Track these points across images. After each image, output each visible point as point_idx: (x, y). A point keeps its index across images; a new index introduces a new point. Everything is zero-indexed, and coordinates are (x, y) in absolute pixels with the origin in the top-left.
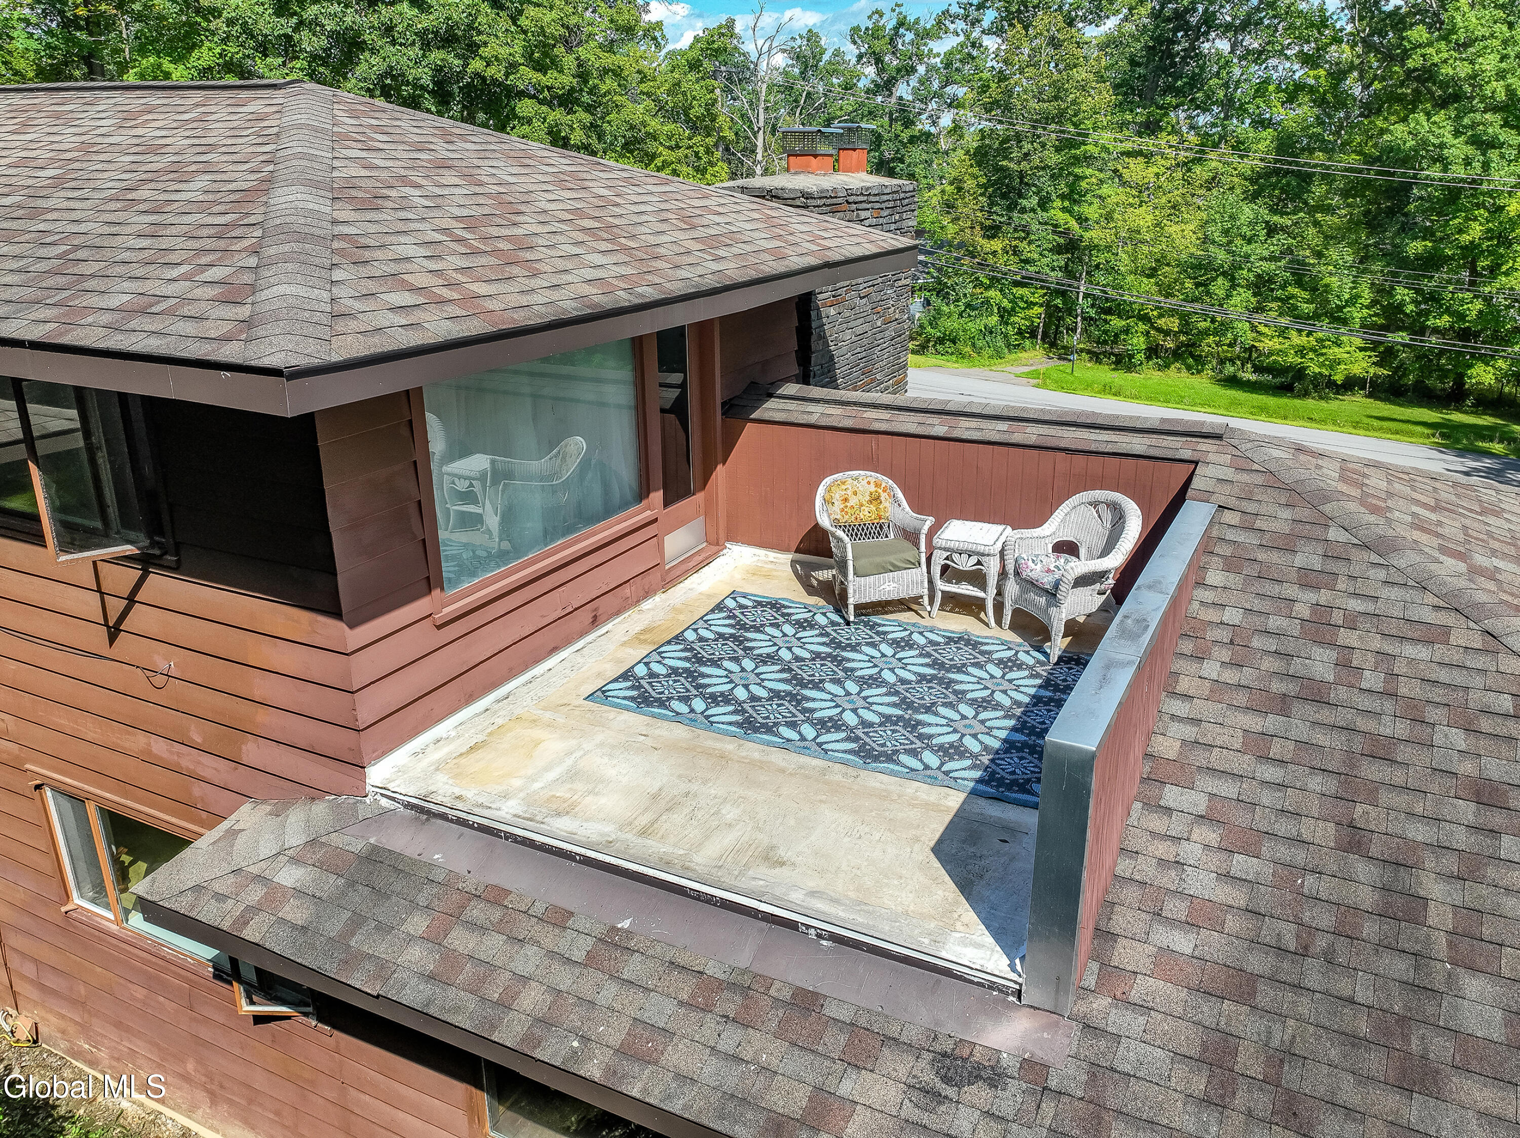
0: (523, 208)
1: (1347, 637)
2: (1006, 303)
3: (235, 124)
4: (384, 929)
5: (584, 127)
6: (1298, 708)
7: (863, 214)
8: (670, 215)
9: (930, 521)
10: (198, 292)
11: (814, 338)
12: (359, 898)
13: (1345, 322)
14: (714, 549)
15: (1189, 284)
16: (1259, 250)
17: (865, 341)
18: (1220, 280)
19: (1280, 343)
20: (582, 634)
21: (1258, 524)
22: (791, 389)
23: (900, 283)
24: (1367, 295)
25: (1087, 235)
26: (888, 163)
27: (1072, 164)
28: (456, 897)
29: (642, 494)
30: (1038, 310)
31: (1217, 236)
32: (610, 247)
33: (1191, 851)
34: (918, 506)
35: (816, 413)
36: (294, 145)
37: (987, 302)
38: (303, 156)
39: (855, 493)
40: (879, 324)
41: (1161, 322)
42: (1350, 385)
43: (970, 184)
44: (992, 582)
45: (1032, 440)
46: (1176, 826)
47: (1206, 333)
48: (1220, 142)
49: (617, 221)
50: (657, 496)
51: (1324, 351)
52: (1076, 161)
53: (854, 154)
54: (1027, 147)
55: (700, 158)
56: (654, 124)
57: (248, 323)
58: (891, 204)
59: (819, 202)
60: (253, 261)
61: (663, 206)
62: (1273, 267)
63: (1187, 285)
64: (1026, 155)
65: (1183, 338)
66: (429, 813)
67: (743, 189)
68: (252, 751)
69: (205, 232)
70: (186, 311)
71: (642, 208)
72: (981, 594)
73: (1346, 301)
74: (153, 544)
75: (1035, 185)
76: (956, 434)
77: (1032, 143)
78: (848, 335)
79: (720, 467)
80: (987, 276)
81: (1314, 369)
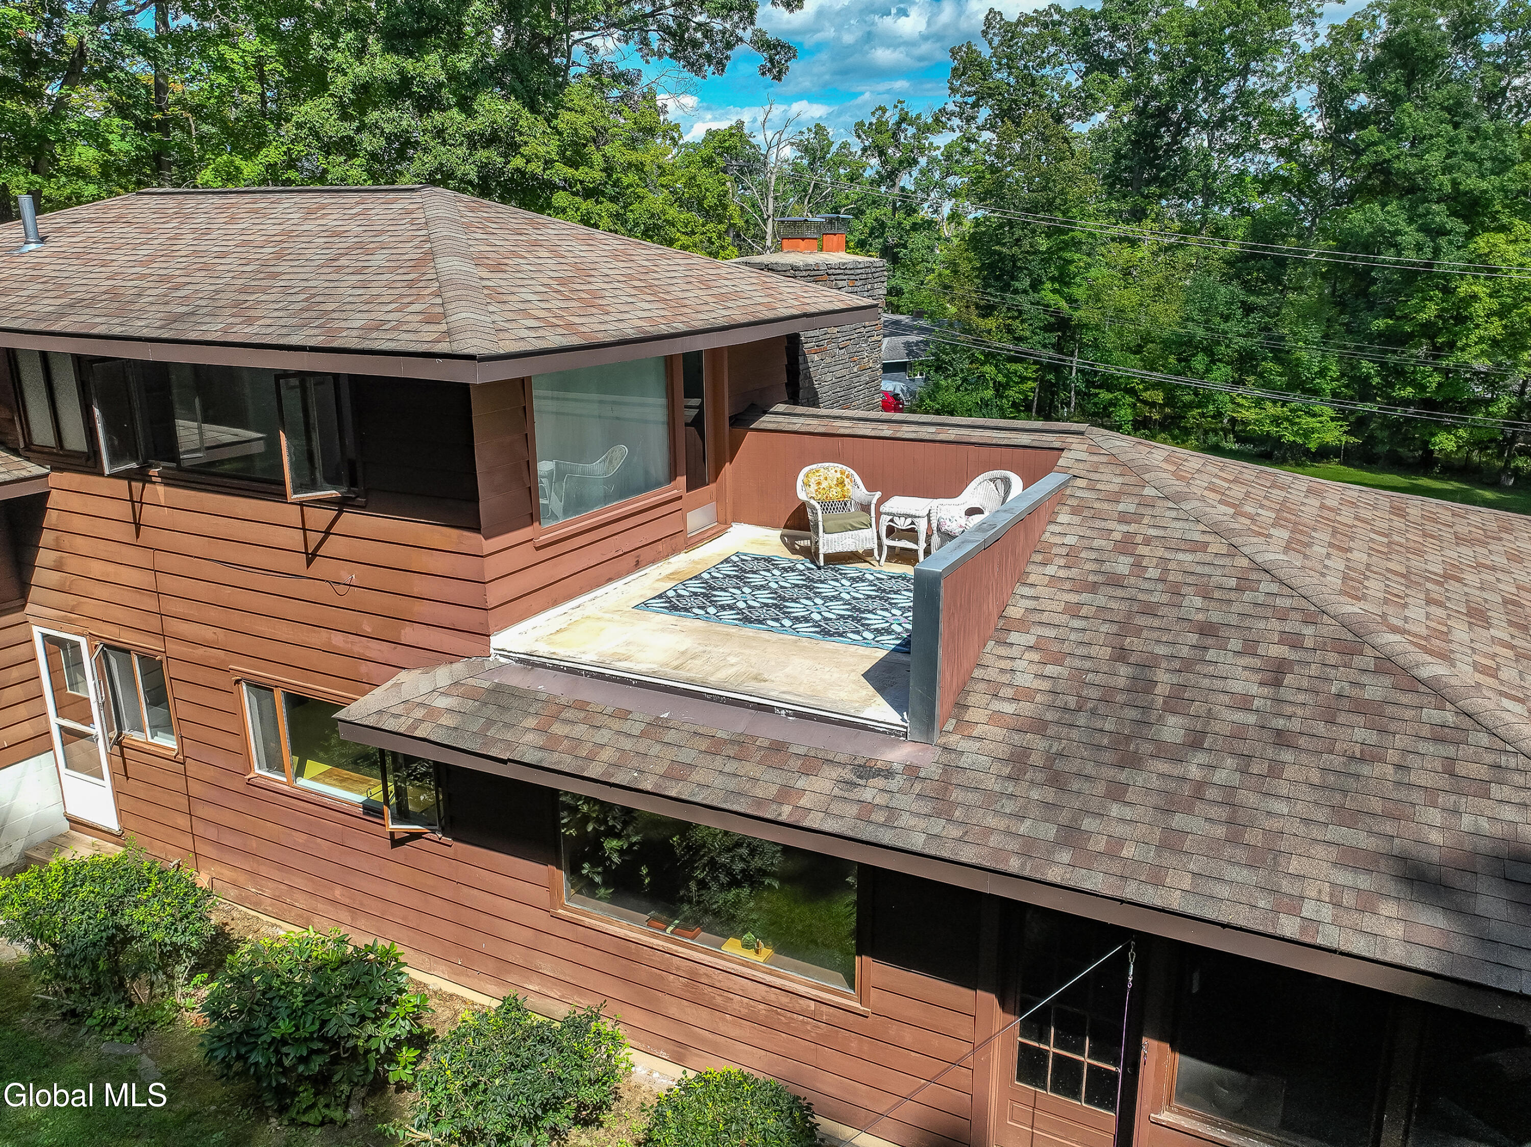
0: (592, 273)
1: (1142, 550)
2: (1000, 378)
3: (391, 217)
4: (508, 726)
5: (611, 215)
6: (1104, 590)
7: (841, 284)
8: (692, 280)
9: (878, 494)
10: (409, 318)
11: (801, 377)
12: (490, 711)
13: (1316, 392)
14: (724, 526)
15: (1172, 359)
16: (1233, 327)
17: (844, 383)
18: (1200, 356)
19: (1257, 414)
20: (629, 572)
21: (1098, 487)
22: (781, 407)
23: (873, 339)
24: (1334, 370)
25: (1077, 314)
26: (892, 248)
27: (1061, 249)
28: (554, 707)
29: (672, 476)
30: (1031, 384)
31: (1196, 315)
32: (653, 298)
33: (1020, 665)
34: (870, 488)
35: (798, 424)
36: (441, 231)
37: (982, 376)
38: (449, 238)
39: (826, 479)
40: (855, 370)
41: (1146, 395)
42: (1324, 453)
43: (964, 267)
44: (922, 537)
45: (952, 438)
46: (1014, 652)
47: (1190, 406)
48: (1201, 228)
49: (656, 283)
50: (682, 480)
51: (1297, 420)
52: (1065, 246)
53: (835, 238)
54: (1018, 233)
55: (713, 243)
56: (673, 212)
57: (448, 333)
58: (864, 276)
59: (804, 273)
60: (439, 300)
61: (687, 273)
62: (1249, 343)
63: (1170, 360)
64: (1018, 240)
65: (1168, 410)
66: (534, 665)
67: (746, 264)
68: (409, 634)
69: (399, 285)
70: (405, 327)
71: (673, 274)
72: (913, 546)
73: (1316, 373)
74: (349, 492)
75: (1027, 269)
76: (898, 435)
77: (1022, 229)
78: (829, 377)
79: (727, 464)
80: (983, 353)
81: (1289, 437)
